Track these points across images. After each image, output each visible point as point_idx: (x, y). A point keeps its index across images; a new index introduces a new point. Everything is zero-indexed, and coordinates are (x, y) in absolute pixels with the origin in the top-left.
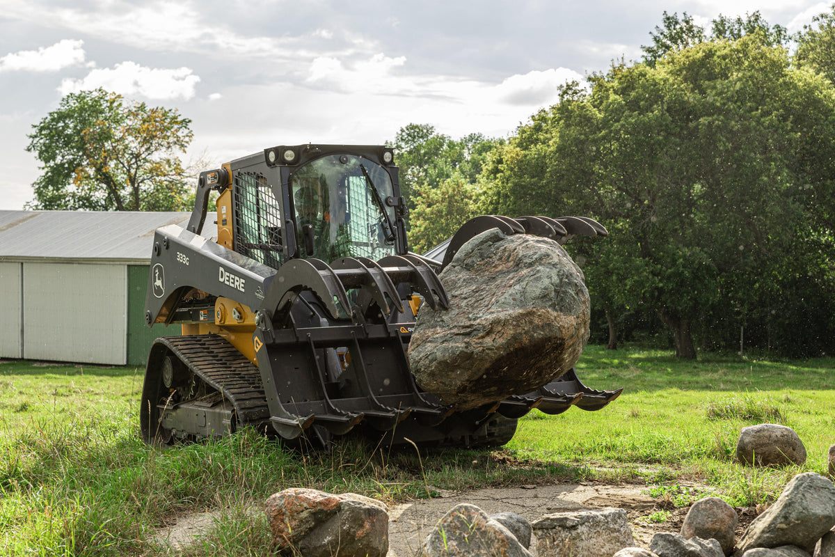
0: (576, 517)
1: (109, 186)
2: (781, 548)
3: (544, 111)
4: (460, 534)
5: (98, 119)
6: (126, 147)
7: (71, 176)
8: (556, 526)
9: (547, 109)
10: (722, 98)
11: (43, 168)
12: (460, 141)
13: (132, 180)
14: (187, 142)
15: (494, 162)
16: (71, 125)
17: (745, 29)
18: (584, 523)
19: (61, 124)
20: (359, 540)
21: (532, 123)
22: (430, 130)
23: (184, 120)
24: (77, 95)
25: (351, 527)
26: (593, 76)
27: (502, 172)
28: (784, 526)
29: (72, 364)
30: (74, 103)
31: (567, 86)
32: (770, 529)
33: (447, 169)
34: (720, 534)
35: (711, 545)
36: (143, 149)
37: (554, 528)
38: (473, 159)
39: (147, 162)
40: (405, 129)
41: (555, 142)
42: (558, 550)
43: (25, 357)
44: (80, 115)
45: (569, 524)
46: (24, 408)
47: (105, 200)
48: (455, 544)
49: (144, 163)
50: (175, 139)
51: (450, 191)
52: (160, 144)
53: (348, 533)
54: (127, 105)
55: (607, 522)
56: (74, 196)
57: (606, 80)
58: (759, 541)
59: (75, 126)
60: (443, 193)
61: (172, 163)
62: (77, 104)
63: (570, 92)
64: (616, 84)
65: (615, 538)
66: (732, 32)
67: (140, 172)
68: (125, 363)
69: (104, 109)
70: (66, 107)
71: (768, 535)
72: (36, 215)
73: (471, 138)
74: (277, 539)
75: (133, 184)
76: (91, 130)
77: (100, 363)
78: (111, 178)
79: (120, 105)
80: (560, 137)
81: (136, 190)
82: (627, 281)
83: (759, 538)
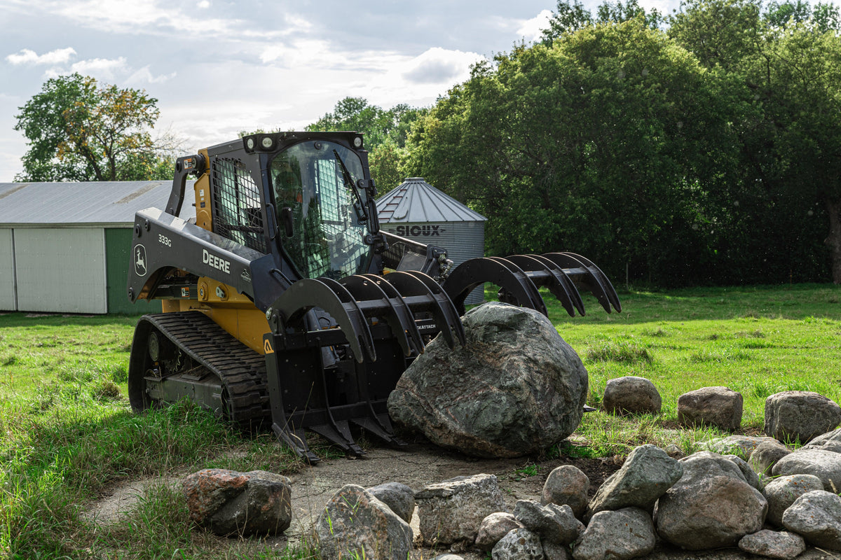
0: (450, 488)
1: (88, 158)
2: (624, 510)
3: (459, 86)
4: (347, 511)
5: (76, 101)
6: (102, 125)
7: (55, 151)
8: (433, 496)
9: (461, 84)
10: (610, 74)
11: (30, 144)
12: (389, 110)
13: (109, 152)
14: (155, 119)
15: (417, 131)
16: (53, 107)
17: (625, 13)
18: (457, 493)
19: (44, 106)
20: (264, 513)
21: (449, 97)
22: (363, 103)
23: (151, 100)
24: (56, 80)
25: (257, 503)
26: (498, 56)
27: (423, 139)
28: (626, 492)
29: (60, 314)
30: (55, 88)
31: (477, 65)
32: (614, 494)
33: (381, 135)
34: (574, 498)
35: (564, 511)
36: (117, 126)
37: (432, 498)
38: (401, 126)
39: (121, 136)
40: (342, 102)
41: (467, 113)
42: (436, 516)
43: (19, 309)
44: (60, 97)
45: (445, 494)
46: (11, 362)
47: (85, 170)
48: (342, 521)
49: (118, 137)
50: (144, 117)
51: (383, 154)
52: (131, 121)
53: (255, 508)
54: (100, 87)
55: (479, 489)
56: (58, 167)
57: (510, 59)
58: (606, 504)
59: (56, 108)
60: (377, 157)
61: (142, 136)
62: (57, 88)
63: (479, 70)
64: (518, 62)
65: (486, 501)
66: (614, 16)
67: (115, 145)
68: (106, 312)
69: (81, 92)
70: (47, 91)
71: (613, 499)
72: (24, 187)
73: (400, 108)
74: (194, 514)
75: (109, 156)
76: (71, 110)
77: (85, 312)
78: (90, 151)
79: (95, 88)
80: (472, 109)
81: (112, 161)
82: (533, 229)
83: (606, 501)
